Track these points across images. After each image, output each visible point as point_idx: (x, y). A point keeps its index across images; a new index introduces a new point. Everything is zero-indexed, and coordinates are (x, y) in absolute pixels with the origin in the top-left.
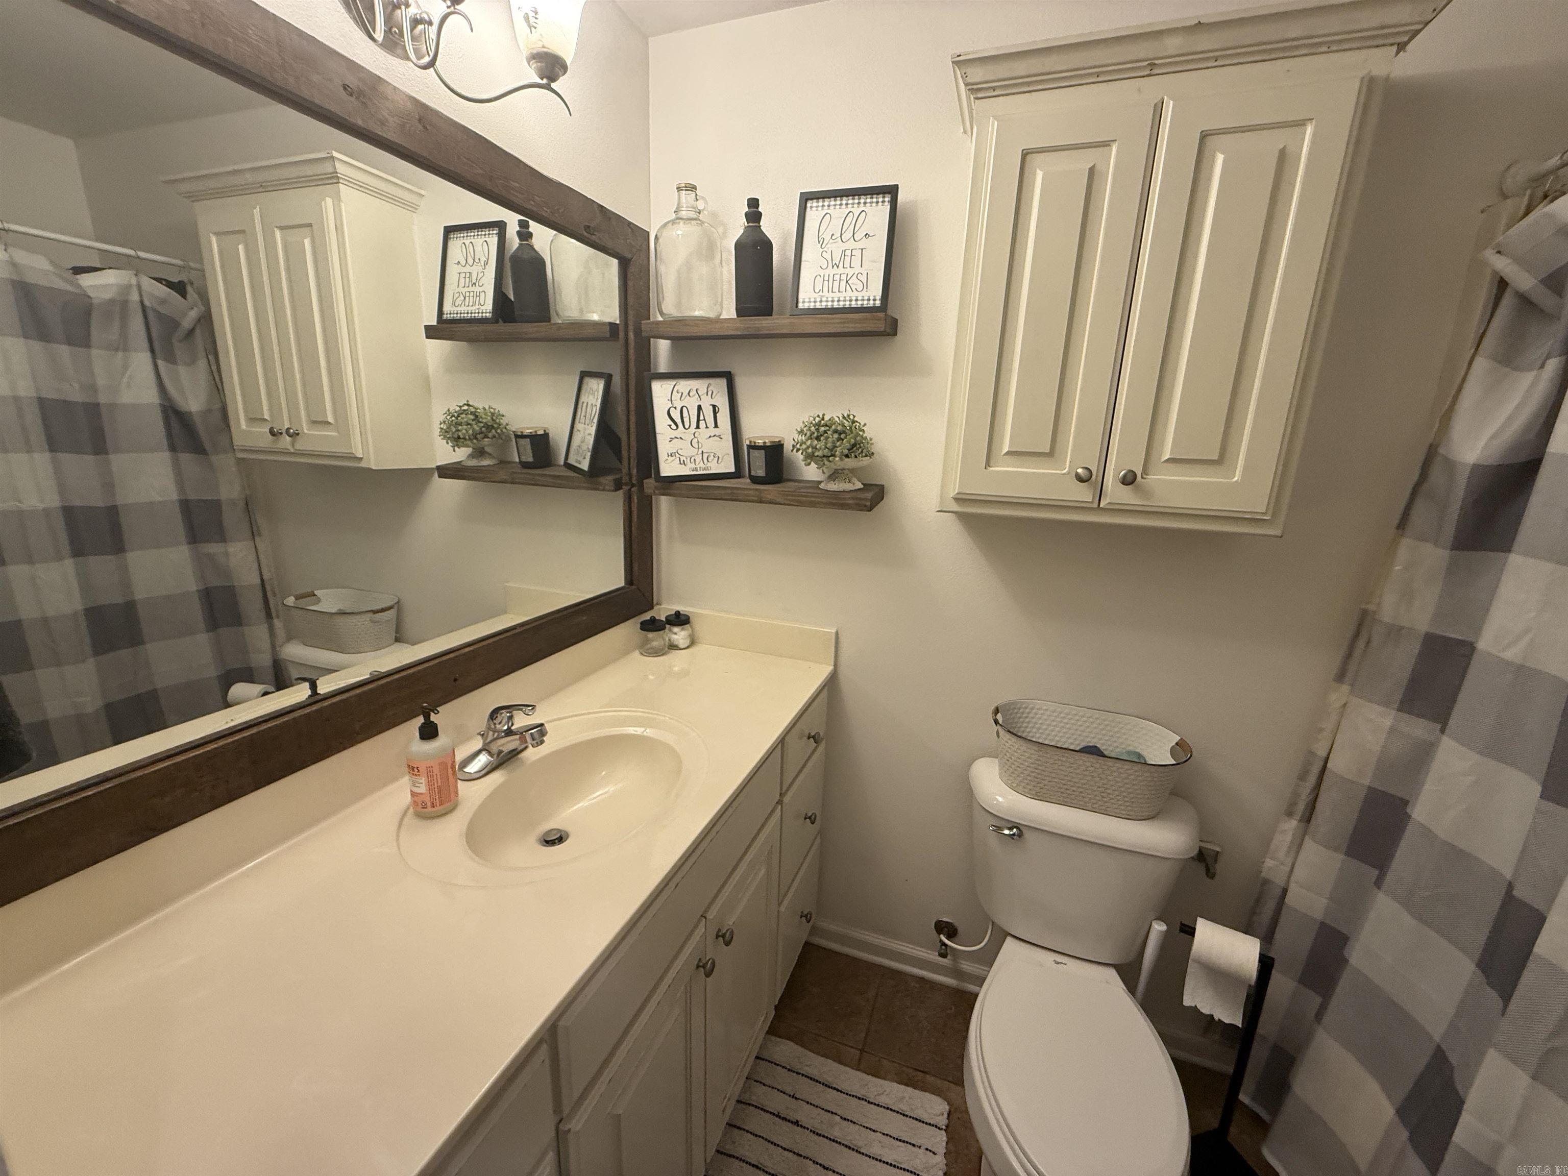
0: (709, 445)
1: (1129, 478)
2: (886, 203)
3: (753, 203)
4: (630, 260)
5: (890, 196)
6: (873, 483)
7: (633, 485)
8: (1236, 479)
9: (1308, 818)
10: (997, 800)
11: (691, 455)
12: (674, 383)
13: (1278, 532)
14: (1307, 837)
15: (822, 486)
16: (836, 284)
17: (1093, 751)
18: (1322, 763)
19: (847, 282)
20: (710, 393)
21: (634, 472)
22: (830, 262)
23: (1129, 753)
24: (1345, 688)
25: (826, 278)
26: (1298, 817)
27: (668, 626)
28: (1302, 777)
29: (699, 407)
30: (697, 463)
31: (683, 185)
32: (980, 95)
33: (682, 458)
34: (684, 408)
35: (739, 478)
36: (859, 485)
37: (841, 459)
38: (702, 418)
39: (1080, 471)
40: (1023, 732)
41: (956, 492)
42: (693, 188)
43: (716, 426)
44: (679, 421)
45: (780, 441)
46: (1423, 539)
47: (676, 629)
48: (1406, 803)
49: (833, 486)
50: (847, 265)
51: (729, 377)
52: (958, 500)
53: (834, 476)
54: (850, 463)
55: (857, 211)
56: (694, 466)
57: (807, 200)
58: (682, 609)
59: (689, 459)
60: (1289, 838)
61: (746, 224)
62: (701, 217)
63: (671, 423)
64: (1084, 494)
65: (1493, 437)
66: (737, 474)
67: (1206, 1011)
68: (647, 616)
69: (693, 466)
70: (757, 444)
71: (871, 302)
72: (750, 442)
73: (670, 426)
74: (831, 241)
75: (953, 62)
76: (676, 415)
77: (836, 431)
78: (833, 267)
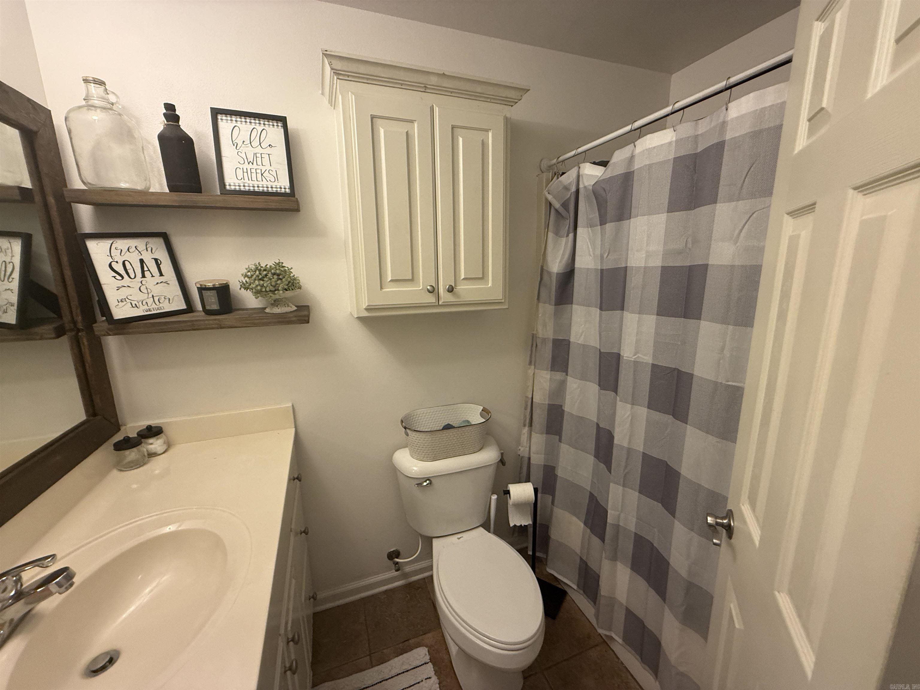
0: (157, 290)
1: (450, 289)
2: (280, 127)
3: (170, 108)
4: (36, 133)
5: (281, 123)
6: (304, 305)
7: (79, 330)
8: (490, 285)
9: (531, 425)
10: (413, 470)
11: (142, 299)
12: (111, 242)
13: (506, 307)
14: (532, 432)
15: (267, 310)
16: (254, 175)
17: (448, 427)
18: (531, 400)
19: (262, 175)
20: (149, 249)
21: (79, 319)
22: (246, 160)
23: (464, 421)
24: (533, 367)
25: (245, 171)
26: (527, 426)
27: (143, 440)
28: (526, 409)
29: (142, 261)
30: (149, 305)
31: (91, 79)
32: (340, 77)
33: (133, 303)
34: (126, 262)
35: (190, 312)
36: (295, 308)
37: (284, 292)
38: (146, 269)
39: (429, 287)
40: (417, 428)
41: (367, 305)
42: (102, 83)
43: (161, 275)
44: (123, 272)
45: (227, 283)
46: (545, 303)
47: (151, 441)
48: (561, 406)
49: (277, 310)
50: (259, 163)
51: (165, 238)
52: (367, 310)
53: (276, 303)
54: (289, 294)
55: (260, 128)
56: (148, 308)
57: (217, 113)
58: (153, 422)
59: (140, 303)
60: (526, 435)
61: (166, 122)
62: (114, 107)
63: (115, 275)
64: (431, 299)
65: (560, 262)
66: (190, 309)
67: (518, 525)
68: (118, 437)
69: (146, 307)
70: (207, 287)
71: (283, 190)
72: (201, 285)
73: (114, 277)
74: (243, 145)
75: (323, 53)
76: (119, 268)
77: (274, 274)
78: (249, 163)
